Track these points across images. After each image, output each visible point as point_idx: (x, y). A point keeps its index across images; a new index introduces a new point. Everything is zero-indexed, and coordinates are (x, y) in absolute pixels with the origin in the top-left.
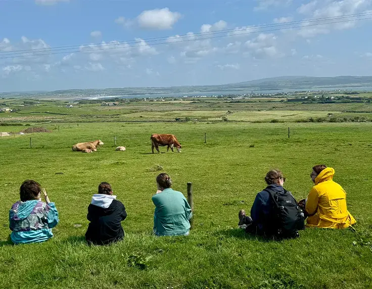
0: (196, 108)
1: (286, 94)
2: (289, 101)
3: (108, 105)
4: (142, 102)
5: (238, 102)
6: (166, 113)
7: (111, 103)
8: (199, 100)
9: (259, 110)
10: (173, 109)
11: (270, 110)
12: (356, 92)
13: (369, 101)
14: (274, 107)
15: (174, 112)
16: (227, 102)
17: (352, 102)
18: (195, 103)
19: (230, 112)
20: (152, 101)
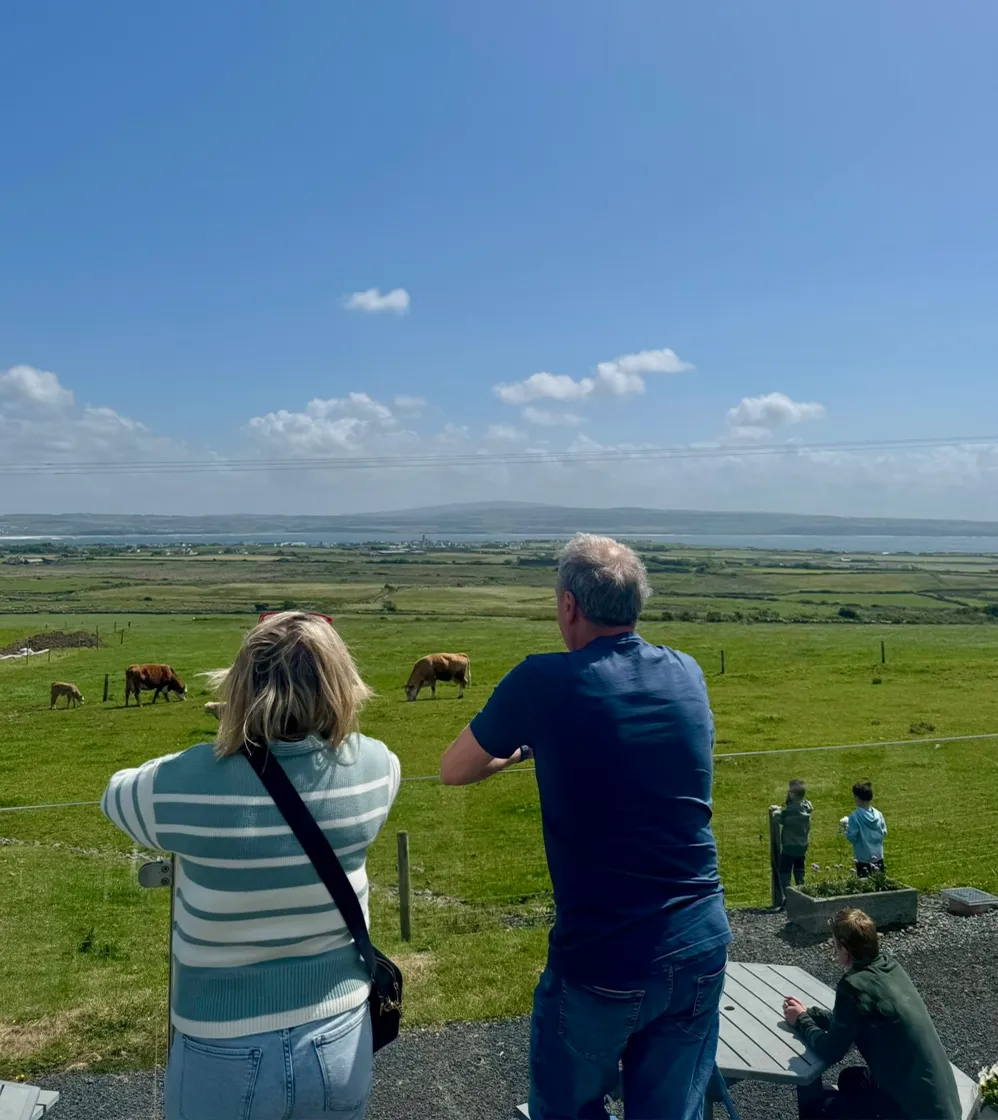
0: (292, 577)
1: (506, 546)
2: (523, 562)
3: (26, 563)
4: (129, 556)
5: (401, 562)
6: (213, 587)
7: (36, 559)
8: (294, 554)
9: (459, 585)
10: (227, 576)
11: (485, 584)
12: (663, 547)
13: (703, 569)
14: (492, 579)
15: (232, 585)
16: (371, 562)
17: (666, 570)
18: (287, 561)
19: (391, 589)
20: (159, 554)
